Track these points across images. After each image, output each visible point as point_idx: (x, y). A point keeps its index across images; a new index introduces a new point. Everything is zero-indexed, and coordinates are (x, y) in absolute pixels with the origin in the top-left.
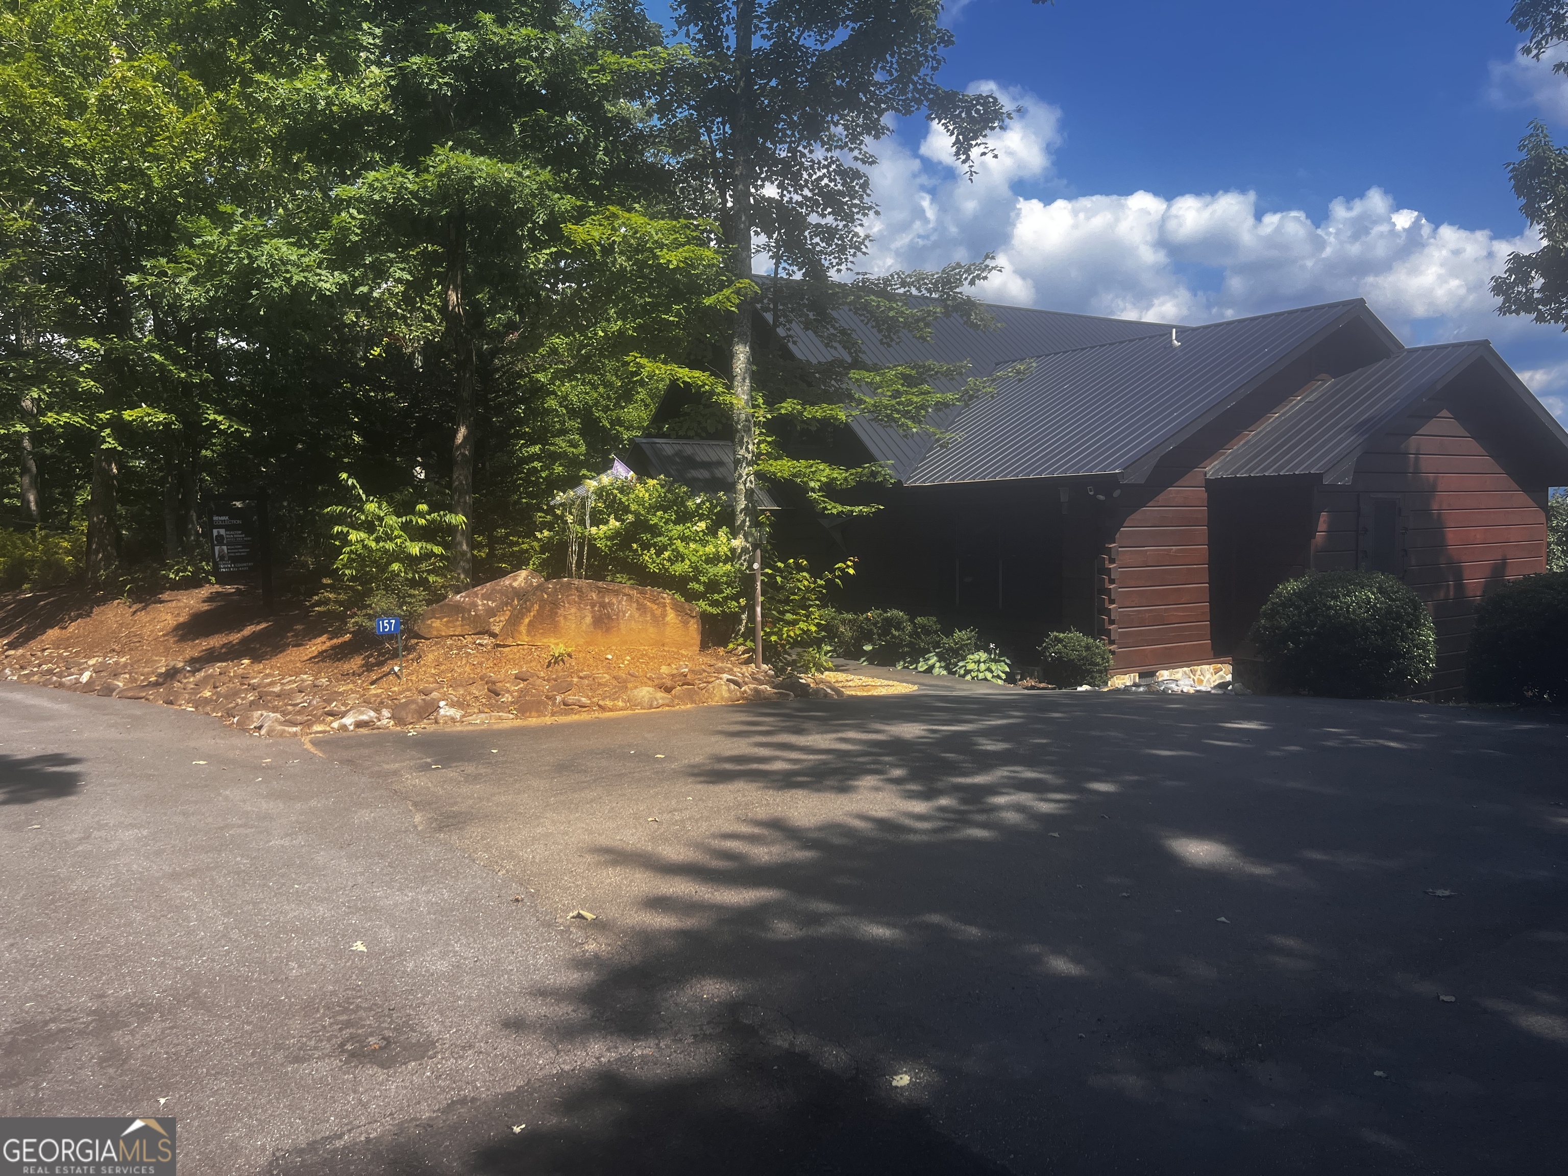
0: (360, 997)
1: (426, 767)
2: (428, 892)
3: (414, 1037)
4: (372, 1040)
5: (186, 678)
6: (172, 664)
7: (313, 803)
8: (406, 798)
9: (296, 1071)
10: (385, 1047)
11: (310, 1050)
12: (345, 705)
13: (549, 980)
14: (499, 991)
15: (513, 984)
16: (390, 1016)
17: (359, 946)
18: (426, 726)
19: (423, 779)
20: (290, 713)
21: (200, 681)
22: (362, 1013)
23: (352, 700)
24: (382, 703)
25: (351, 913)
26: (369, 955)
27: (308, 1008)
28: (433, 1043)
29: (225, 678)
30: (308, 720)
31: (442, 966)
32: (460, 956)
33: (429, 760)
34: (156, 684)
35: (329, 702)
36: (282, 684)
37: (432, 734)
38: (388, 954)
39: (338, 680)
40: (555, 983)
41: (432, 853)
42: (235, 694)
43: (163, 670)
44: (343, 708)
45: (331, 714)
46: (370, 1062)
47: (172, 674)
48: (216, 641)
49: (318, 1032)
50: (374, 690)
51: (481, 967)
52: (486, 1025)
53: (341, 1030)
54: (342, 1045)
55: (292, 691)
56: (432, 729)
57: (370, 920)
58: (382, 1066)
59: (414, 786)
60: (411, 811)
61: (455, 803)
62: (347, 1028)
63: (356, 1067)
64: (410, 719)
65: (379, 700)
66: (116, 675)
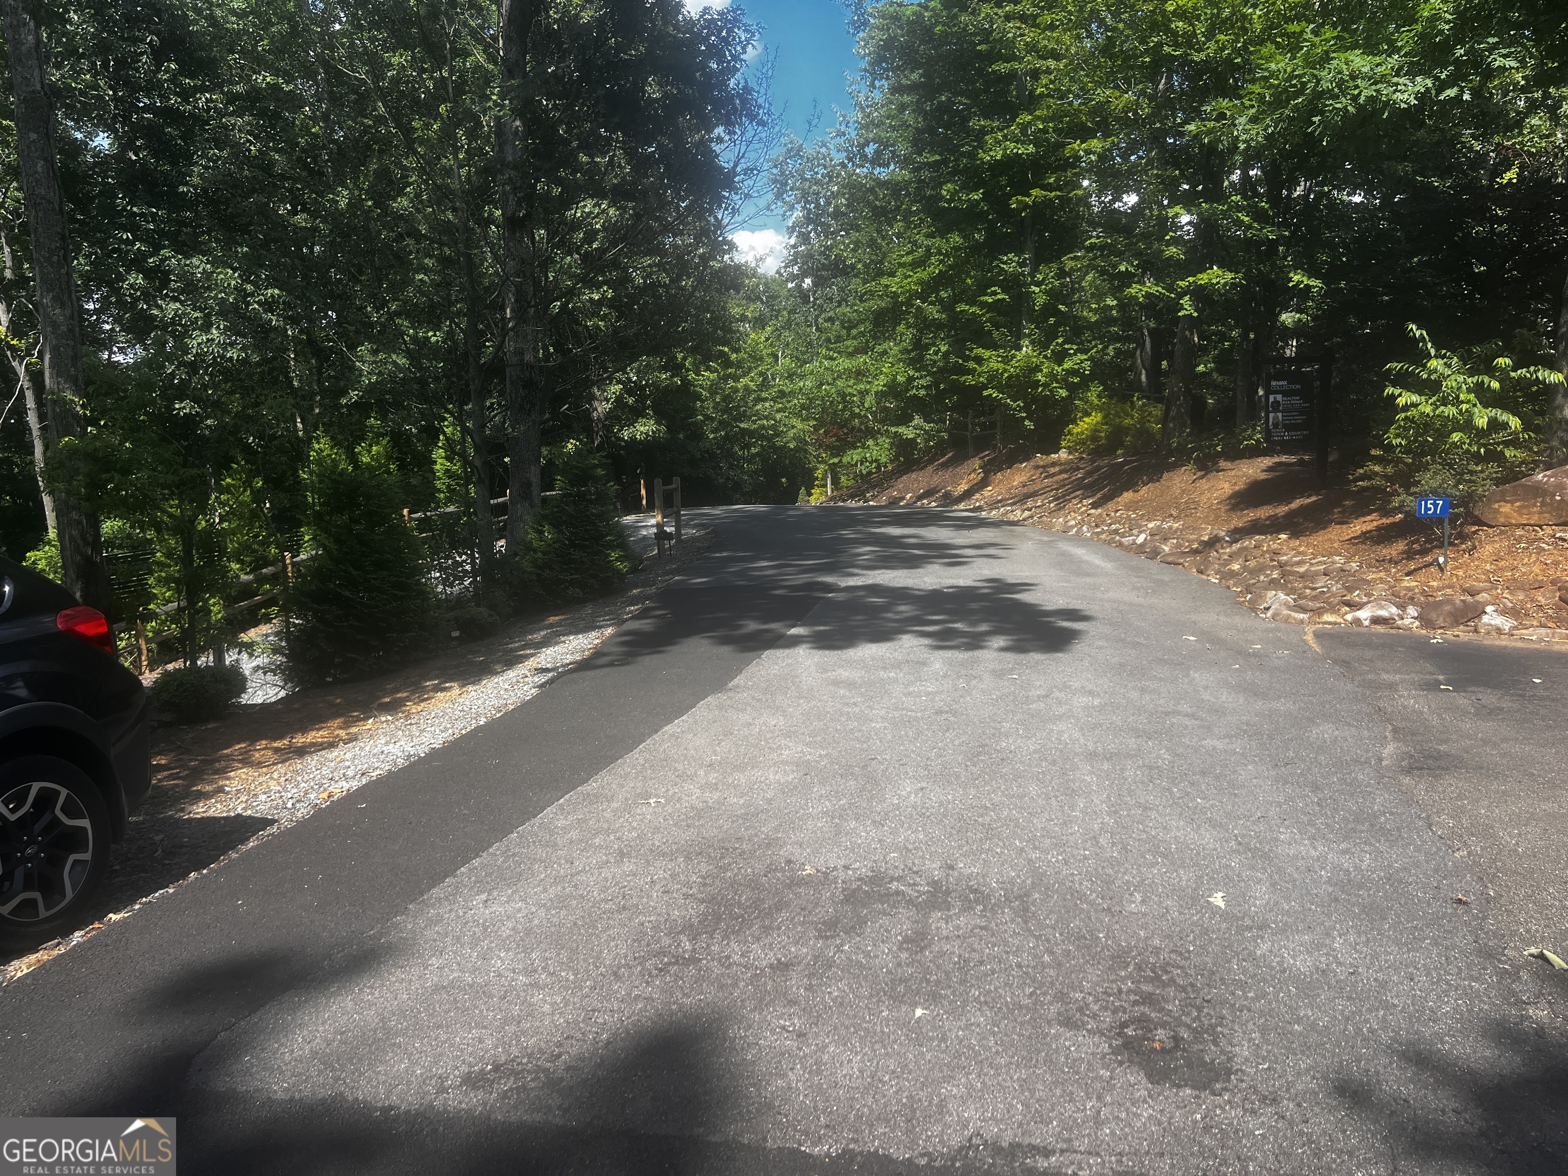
0: (1182, 968)
1: (1433, 686)
2: (1345, 852)
3: (1211, 1053)
4: (1161, 1033)
5: (1223, 548)
6: (1215, 532)
7: (1275, 705)
8: (1389, 720)
9: (1057, 1036)
10: (1169, 1051)
11: (1088, 1016)
12: (1368, 595)
13: (1443, 1043)
14: (1358, 1031)
15: (1384, 1029)
16: (1199, 1009)
17: (1218, 900)
18: (1461, 634)
19: (1421, 700)
20: (1305, 597)
21: (1235, 553)
22: (1171, 991)
23: (1379, 590)
24: (1412, 599)
25: (1238, 852)
26: (1225, 915)
27: (1120, 958)
28: (1229, 1072)
29: (1257, 553)
30: (1320, 608)
31: (1303, 964)
32: (1336, 957)
33: (1441, 677)
34: (1196, 552)
35: (1350, 590)
36: (1312, 564)
37: (1464, 645)
38: (1248, 922)
39: (1370, 566)
40: (1450, 1052)
41: (1380, 800)
42: (1261, 569)
43: (1206, 538)
44: (1365, 599)
45: (1348, 604)
46: (1140, 1064)
47: (1213, 543)
48: (1263, 512)
49: (1110, 995)
50: (1408, 582)
51: (1354, 985)
52: (1314, 1078)
53: (1136, 1003)
54: (1124, 1025)
55: (1317, 573)
56: (1466, 639)
57: (1252, 868)
58: (1150, 1077)
59: (1405, 707)
60: (1386, 737)
61: (1446, 741)
62: (1143, 1004)
63: (1121, 1063)
64: (1440, 622)
65: (1410, 594)
66: (1165, 540)
